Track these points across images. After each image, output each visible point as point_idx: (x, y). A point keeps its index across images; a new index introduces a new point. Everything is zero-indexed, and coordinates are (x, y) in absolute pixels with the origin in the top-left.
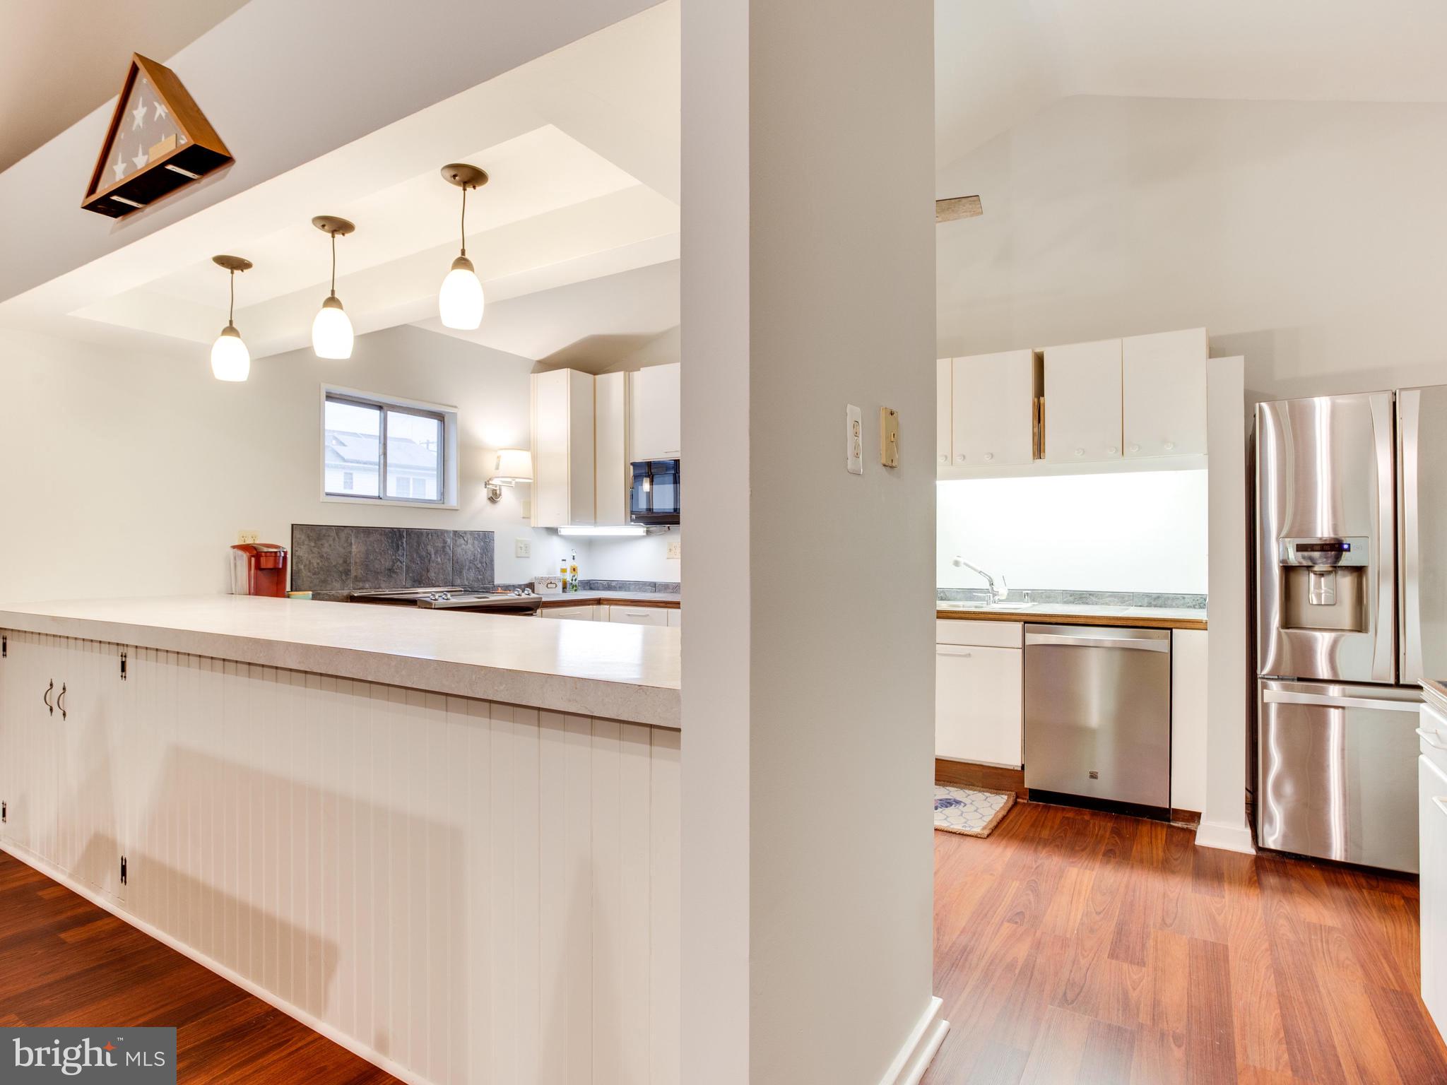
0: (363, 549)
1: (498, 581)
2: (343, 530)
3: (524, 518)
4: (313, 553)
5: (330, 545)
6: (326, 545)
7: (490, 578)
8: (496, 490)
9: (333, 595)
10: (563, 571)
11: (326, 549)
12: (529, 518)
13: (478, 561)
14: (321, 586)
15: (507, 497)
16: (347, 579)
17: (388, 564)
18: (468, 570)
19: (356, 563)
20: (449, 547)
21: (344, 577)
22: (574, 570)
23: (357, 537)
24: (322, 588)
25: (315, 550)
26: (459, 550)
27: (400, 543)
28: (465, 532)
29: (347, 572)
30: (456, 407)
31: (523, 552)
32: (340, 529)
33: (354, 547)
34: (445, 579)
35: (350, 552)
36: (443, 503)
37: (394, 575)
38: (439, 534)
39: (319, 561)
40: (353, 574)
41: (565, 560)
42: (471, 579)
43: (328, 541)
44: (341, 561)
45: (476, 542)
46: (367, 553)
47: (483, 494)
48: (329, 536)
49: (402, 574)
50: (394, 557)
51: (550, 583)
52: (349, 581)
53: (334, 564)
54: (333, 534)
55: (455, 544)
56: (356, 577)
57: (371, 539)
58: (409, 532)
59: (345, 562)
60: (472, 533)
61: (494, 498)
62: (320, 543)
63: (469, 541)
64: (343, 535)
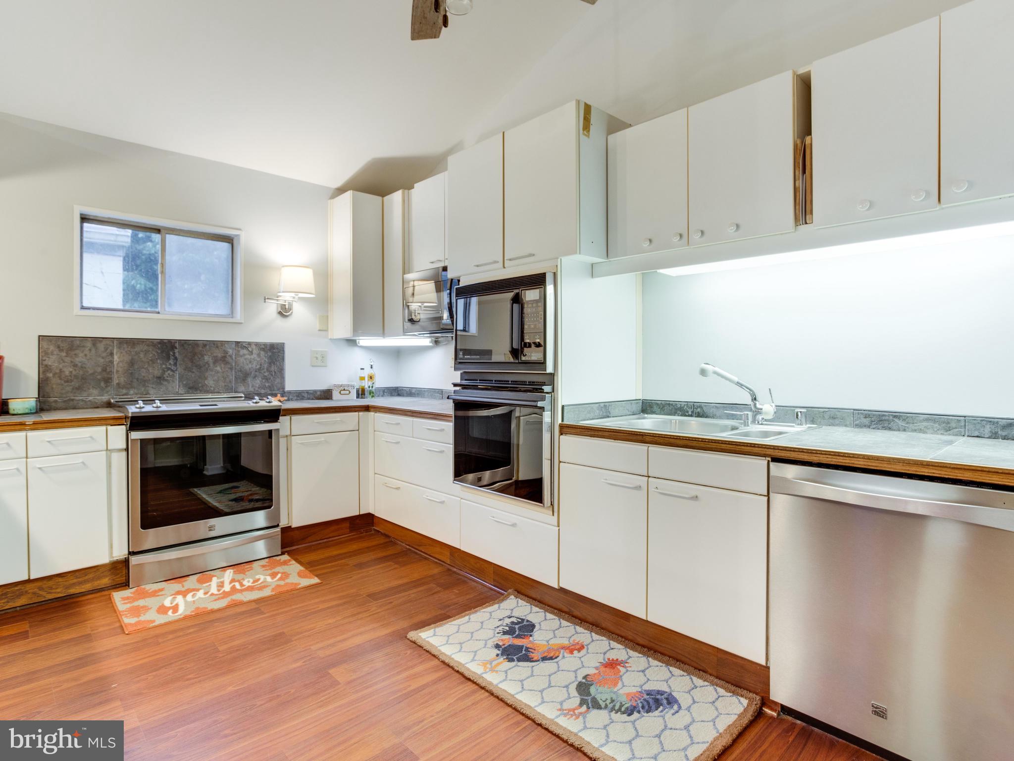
0: (127, 358)
1: (289, 387)
2: (101, 342)
3: (319, 330)
4: (64, 362)
5: (86, 355)
6: (81, 355)
7: (279, 386)
8: (285, 305)
9: (90, 401)
10: (362, 378)
11: (77, 360)
12: (326, 330)
13: (265, 370)
14: (75, 393)
15: (300, 311)
16: (106, 387)
17: (157, 373)
18: (255, 377)
19: (117, 371)
20: (231, 356)
21: (102, 384)
22: (371, 378)
23: (119, 348)
24: (77, 394)
25: (68, 359)
26: (242, 360)
27: (171, 353)
28: (250, 344)
29: (108, 381)
30: (240, 229)
31: (319, 360)
32: (95, 340)
33: (116, 357)
34: (225, 386)
35: (112, 362)
36: (232, 318)
37: (165, 383)
38: (219, 345)
39: (71, 370)
40: (115, 381)
41: (363, 369)
42: (257, 386)
43: (83, 352)
44: (99, 370)
45: (262, 353)
46: (132, 363)
47: (272, 308)
48: (83, 346)
49: (173, 381)
50: (164, 366)
51: (343, 389)
52: (109, 388)
53: (91, 372)
54: (89, 344)
55: (237, 355)
56: (118, 384)
57: (136, 349)
58: (184, 343)
59: (104, 370)
60: (257, 344)
61: (284, 312)
62: (73, 353)
63: (254, 351)
64: (101, 346)
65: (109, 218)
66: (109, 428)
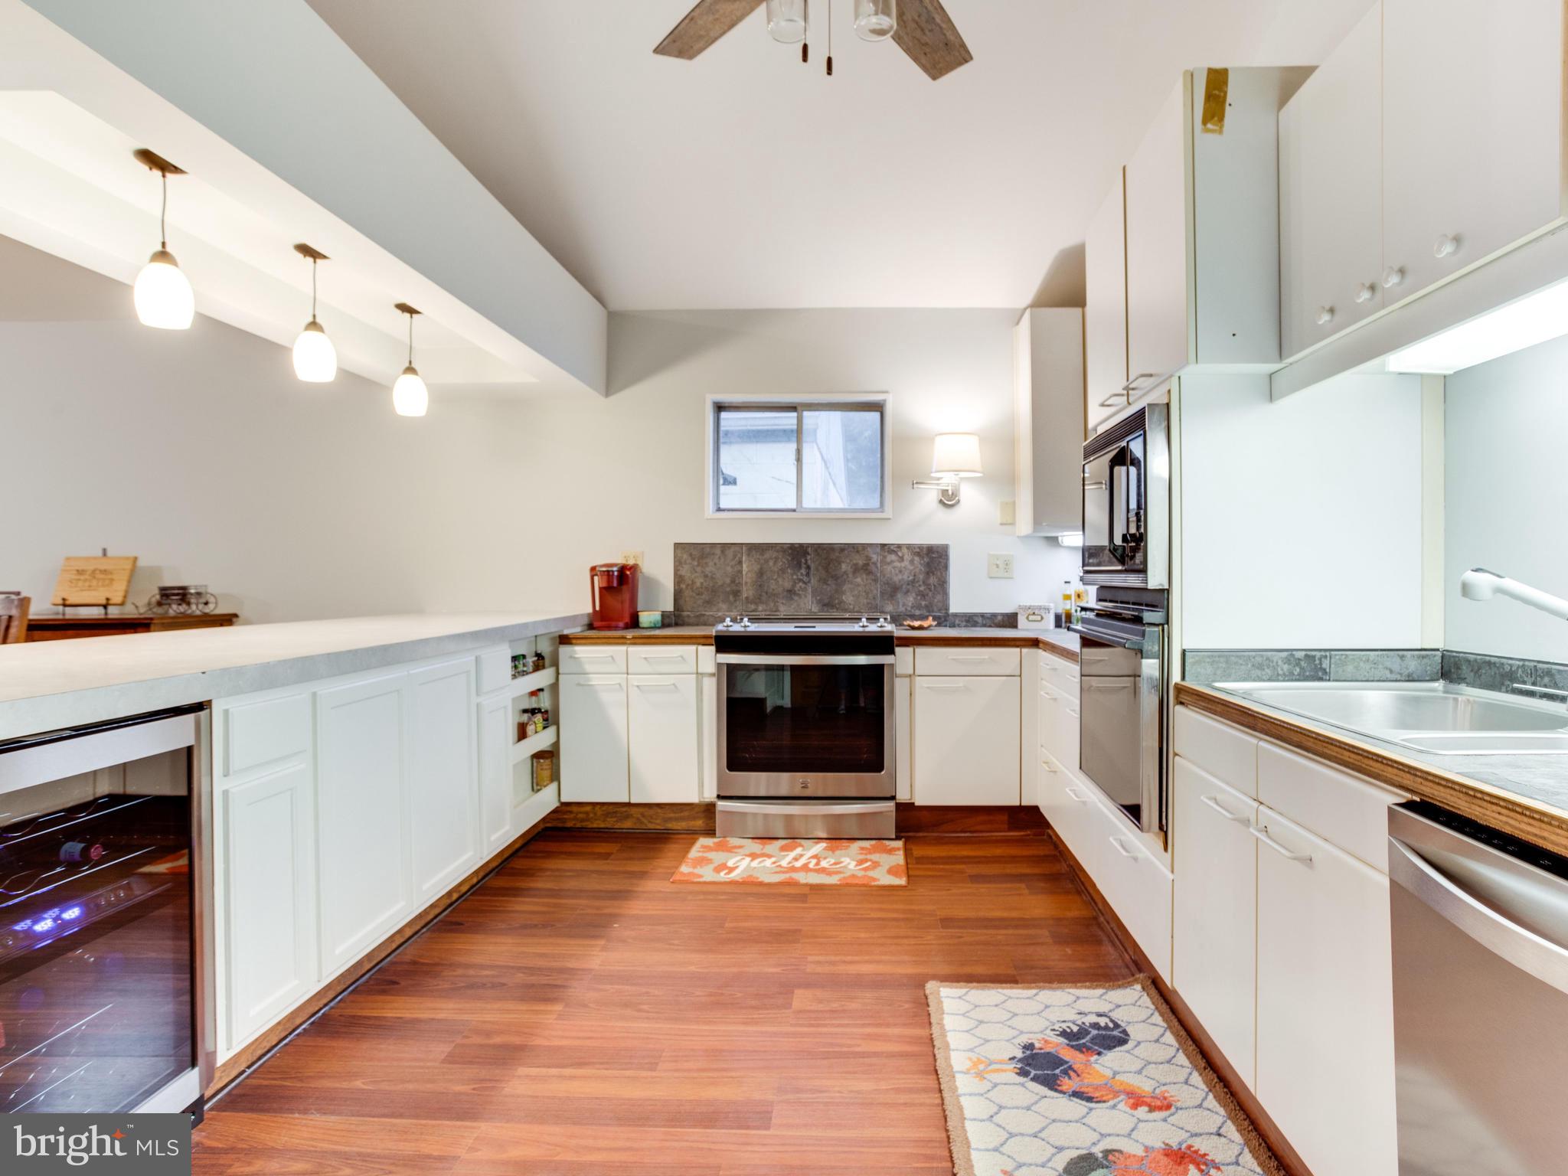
0: (756, 567)
1: (955, 607)
2: (729, 548)
3: (1001, 524)
4: (696, 572)
5: (715, 564)
6: (711, 564)
7: (940, 605)
8: (947, 490)
9: (719, 617)
10: (1067, 597)
11: (708, 570)
12: (1013, 524)
13: (921, 583)
14: (705, 607)
15: (972, 498)
16: (735, 601)
17: (788, 585)
18: (908, 591)
19: (746, 583)
20: (875, 564)
21: (731, 598)
22: (1079, 596)
23: (748, 555)
24: (706, 609)
25: (699, 569)
26: (889, 568)
27: (803, 560)
28: (899, 546)
29: (736, 593)
30: (886, 392)
31: (1002, 568)
32: (725, 547)
33: (744, 566)
34: (868, 603)
35: (741, 572)
36: (882, 512)
37: (796, 598)
38: (860, 548)
39: (702, 581)
40: (745, 595)
41: (1069, 582)
42: (910, 604)
43: (712, 560)
44: (728, 581)
45: (917, 559)
46: (761, 573)
47: (929, 497)
48: (713, 554)
49: (806, 596)
50: (795, 577)
51: (1034, 612)
52: (738, 602)
53: (720, 583)
54: (718, 551)
55: (883, 562)
56: (747, 598)
57: (765, 556)
58: (819, 548)
59: (733, 581)
60: (909, 547)
61: (948, 500)
62: (704, 561)
63: (906, 557)
64: (730, 553)
65: (744, 403)
66: (701, 648)
